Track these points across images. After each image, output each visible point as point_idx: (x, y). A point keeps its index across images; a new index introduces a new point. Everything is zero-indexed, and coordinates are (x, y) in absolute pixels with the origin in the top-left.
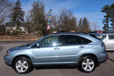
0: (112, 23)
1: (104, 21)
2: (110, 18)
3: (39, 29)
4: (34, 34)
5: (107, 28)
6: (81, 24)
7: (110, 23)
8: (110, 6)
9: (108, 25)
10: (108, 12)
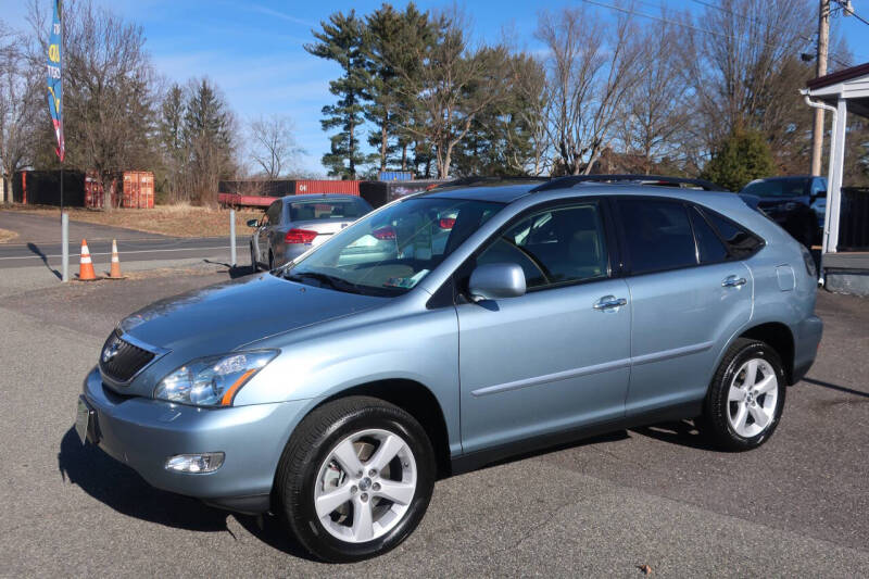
0: (377, 129)
1: (329, 117)
2: (368, 97)
5: (347, 162)
7: (365, 129)
8: (367, 23)
9: (353, 141)
10: (351, 61)
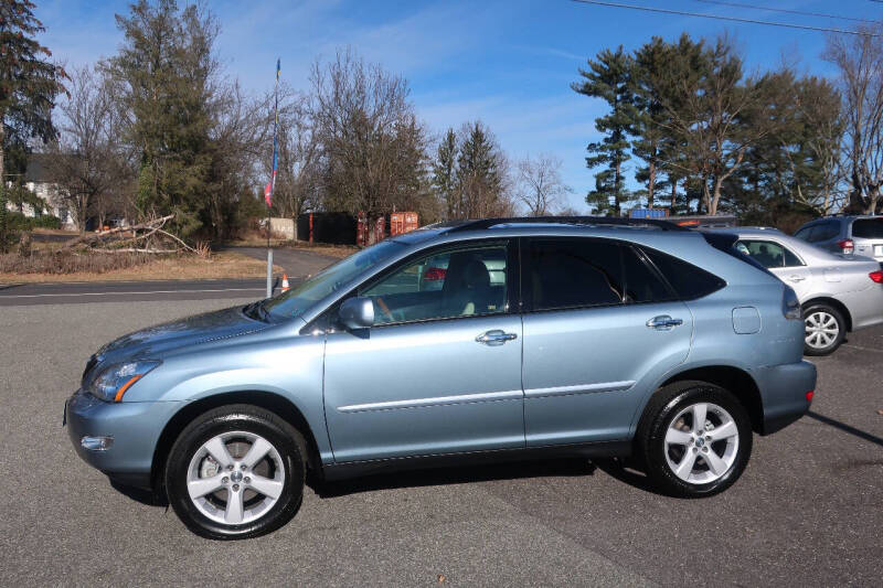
0: (644, 165)
1: (595, 155)
2: (635, 133)
3: (175, 199)
4: (140, 231)
5: (612, 200)
6: (453, 170)
7: (632, 165)
8: (635, 57)
9: (619, 178)
10: (618, 97)
